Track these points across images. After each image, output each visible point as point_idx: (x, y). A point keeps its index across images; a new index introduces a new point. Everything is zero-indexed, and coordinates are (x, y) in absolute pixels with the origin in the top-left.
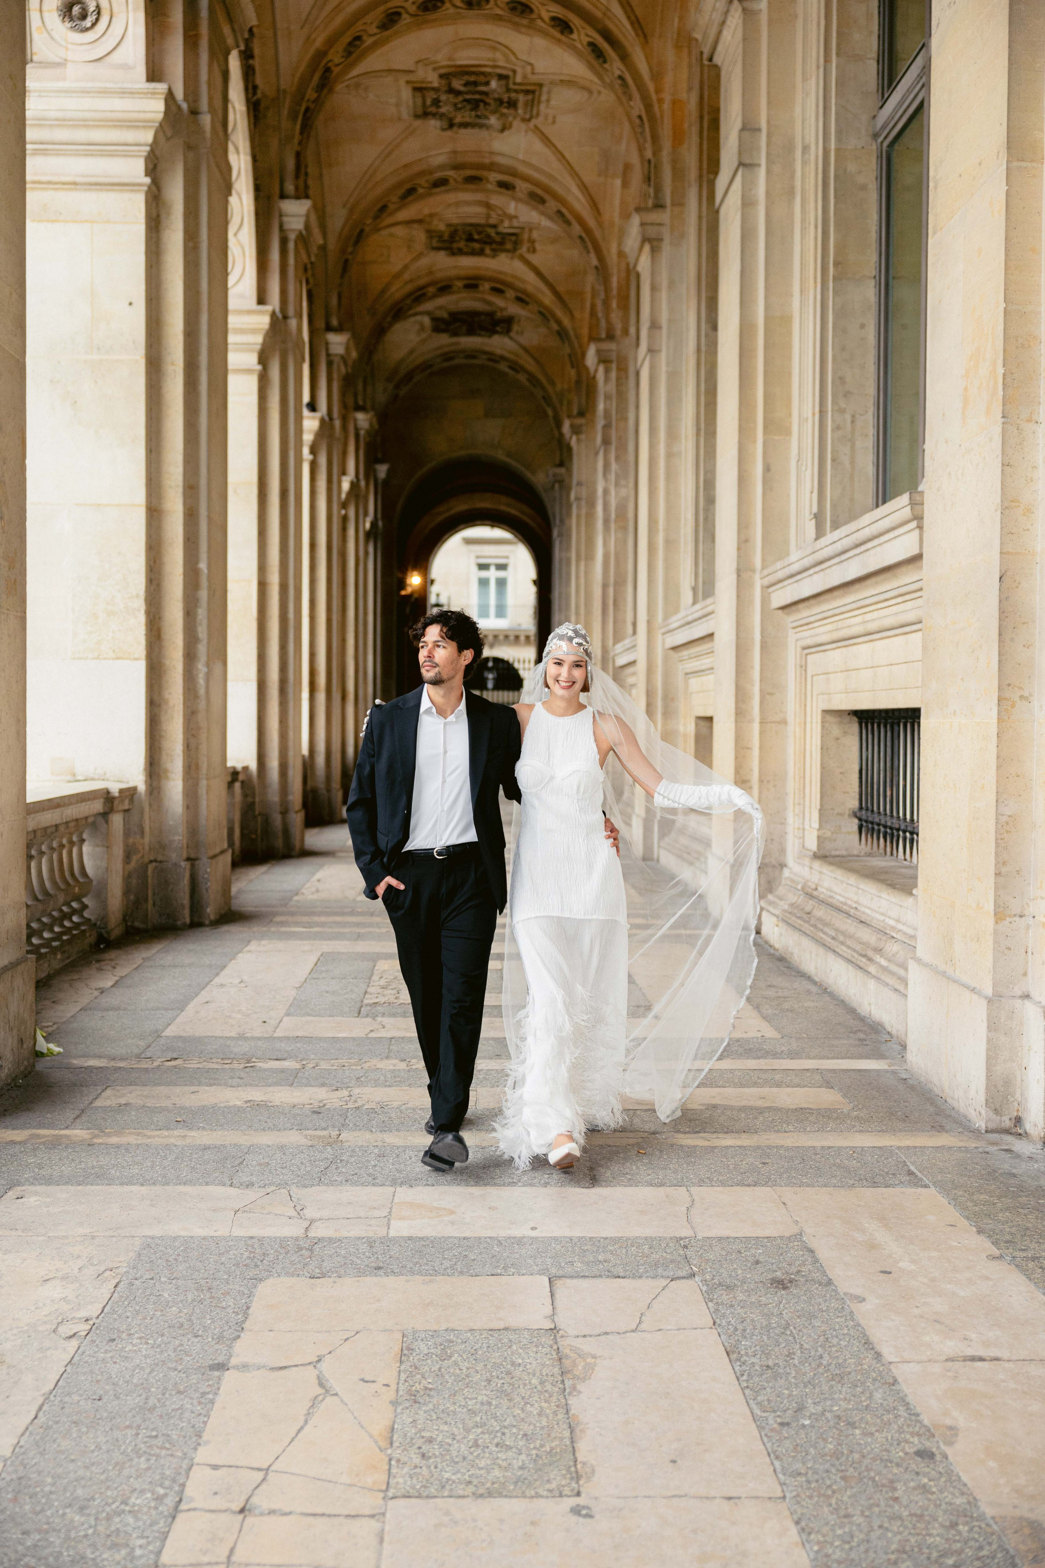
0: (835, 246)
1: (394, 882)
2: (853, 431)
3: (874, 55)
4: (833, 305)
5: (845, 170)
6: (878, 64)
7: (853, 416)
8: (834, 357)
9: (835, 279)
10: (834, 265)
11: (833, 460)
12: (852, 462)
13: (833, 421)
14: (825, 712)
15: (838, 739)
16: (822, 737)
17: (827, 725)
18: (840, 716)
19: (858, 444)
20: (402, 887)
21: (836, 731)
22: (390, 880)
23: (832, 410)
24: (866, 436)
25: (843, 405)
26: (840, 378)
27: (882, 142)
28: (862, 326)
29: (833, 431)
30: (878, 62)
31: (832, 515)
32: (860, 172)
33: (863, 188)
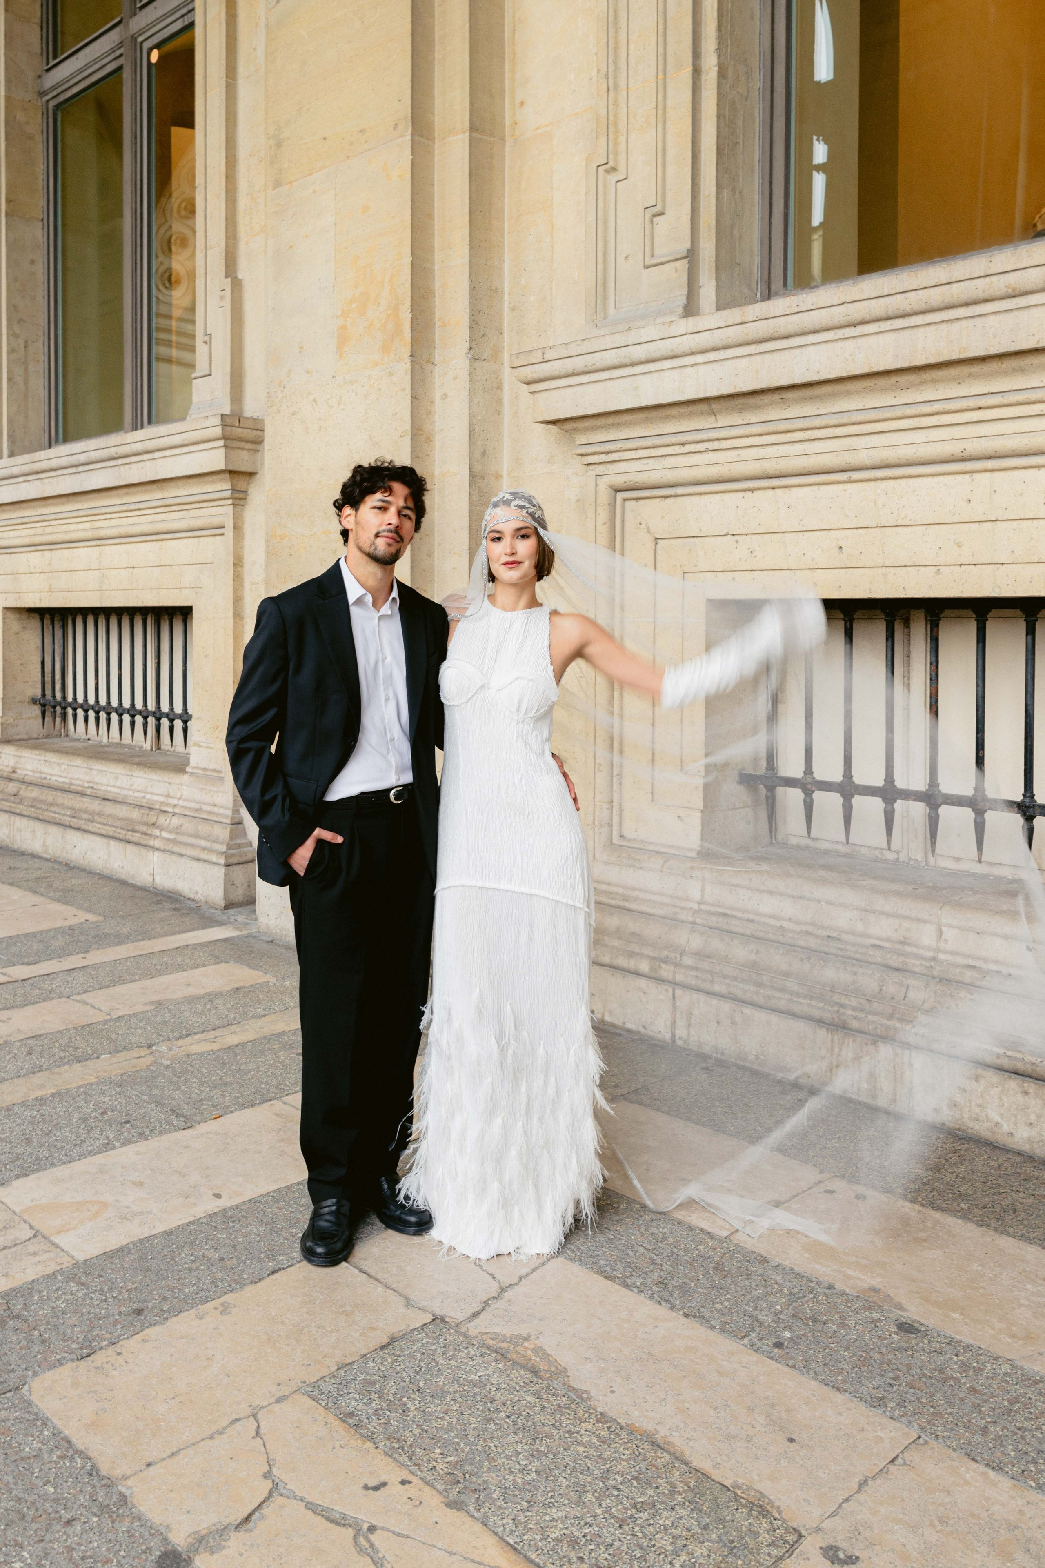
0: (7, 184)
1: (327, 835)
2: (26, 356)
3: (37, 20)
4: (7, 238)
5: (15, 117)
6: (42, 30)
7: (26, 342)
8: (8, 286)
9: (7, 215)
10: (7, 202)
11: (9, 379)
12: (26, 383)
13: (8, 344)
14: (6, 609)
15: (17, 633)
16: (3, 631)
17: (8, 621)
18: (19, 613)
19: (31, 368)
20: (339, 839)
21: (16, 626)
22: (319, 833)
23: (8, 334)
24: (38, 361)
25: (17, 331)
26: (14, 306)
27: (48, 101)
28: (32, 262)
29: (8, 353)
30: (42, 27)
31: (9, 430)
32: (27, 123)
33: (31, 138)
